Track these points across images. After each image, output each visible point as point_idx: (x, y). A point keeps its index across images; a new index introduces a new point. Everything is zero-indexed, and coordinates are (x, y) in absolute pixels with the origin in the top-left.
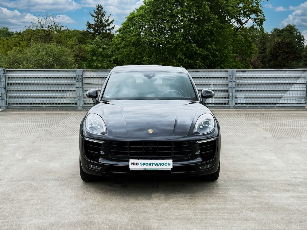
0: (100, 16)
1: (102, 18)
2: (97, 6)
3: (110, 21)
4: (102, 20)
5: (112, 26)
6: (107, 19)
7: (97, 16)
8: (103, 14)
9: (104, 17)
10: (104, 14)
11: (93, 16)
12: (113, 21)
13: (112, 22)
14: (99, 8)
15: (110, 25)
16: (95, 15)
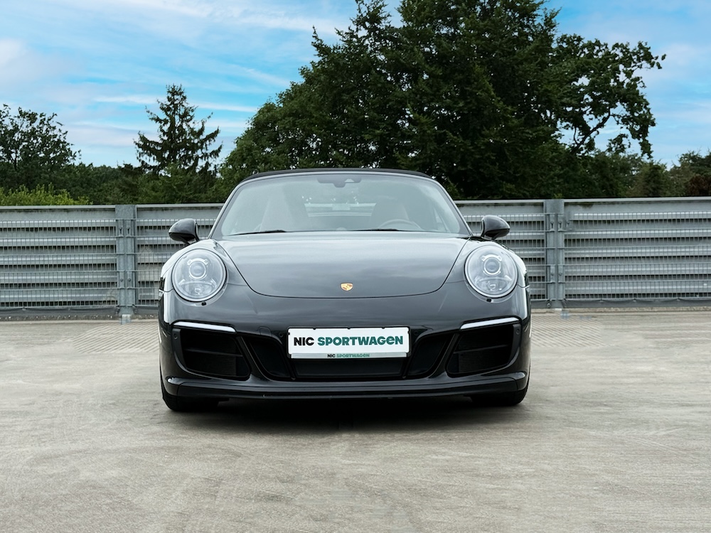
0: (177, 118)
1: (184, 126)
2: (171, 90)
3: (206, 133)
4: (182, 132)
5: (212, 146)
6: (197, 128)
7: (168, 118)
8: (186, 114)
9: (191, 124)
10: (191, 114)
11: (158, 120)
12: (217, 132)
13: (213, 136)
14: (176, 97)
15: (208, 142)
16: (163, 116)
